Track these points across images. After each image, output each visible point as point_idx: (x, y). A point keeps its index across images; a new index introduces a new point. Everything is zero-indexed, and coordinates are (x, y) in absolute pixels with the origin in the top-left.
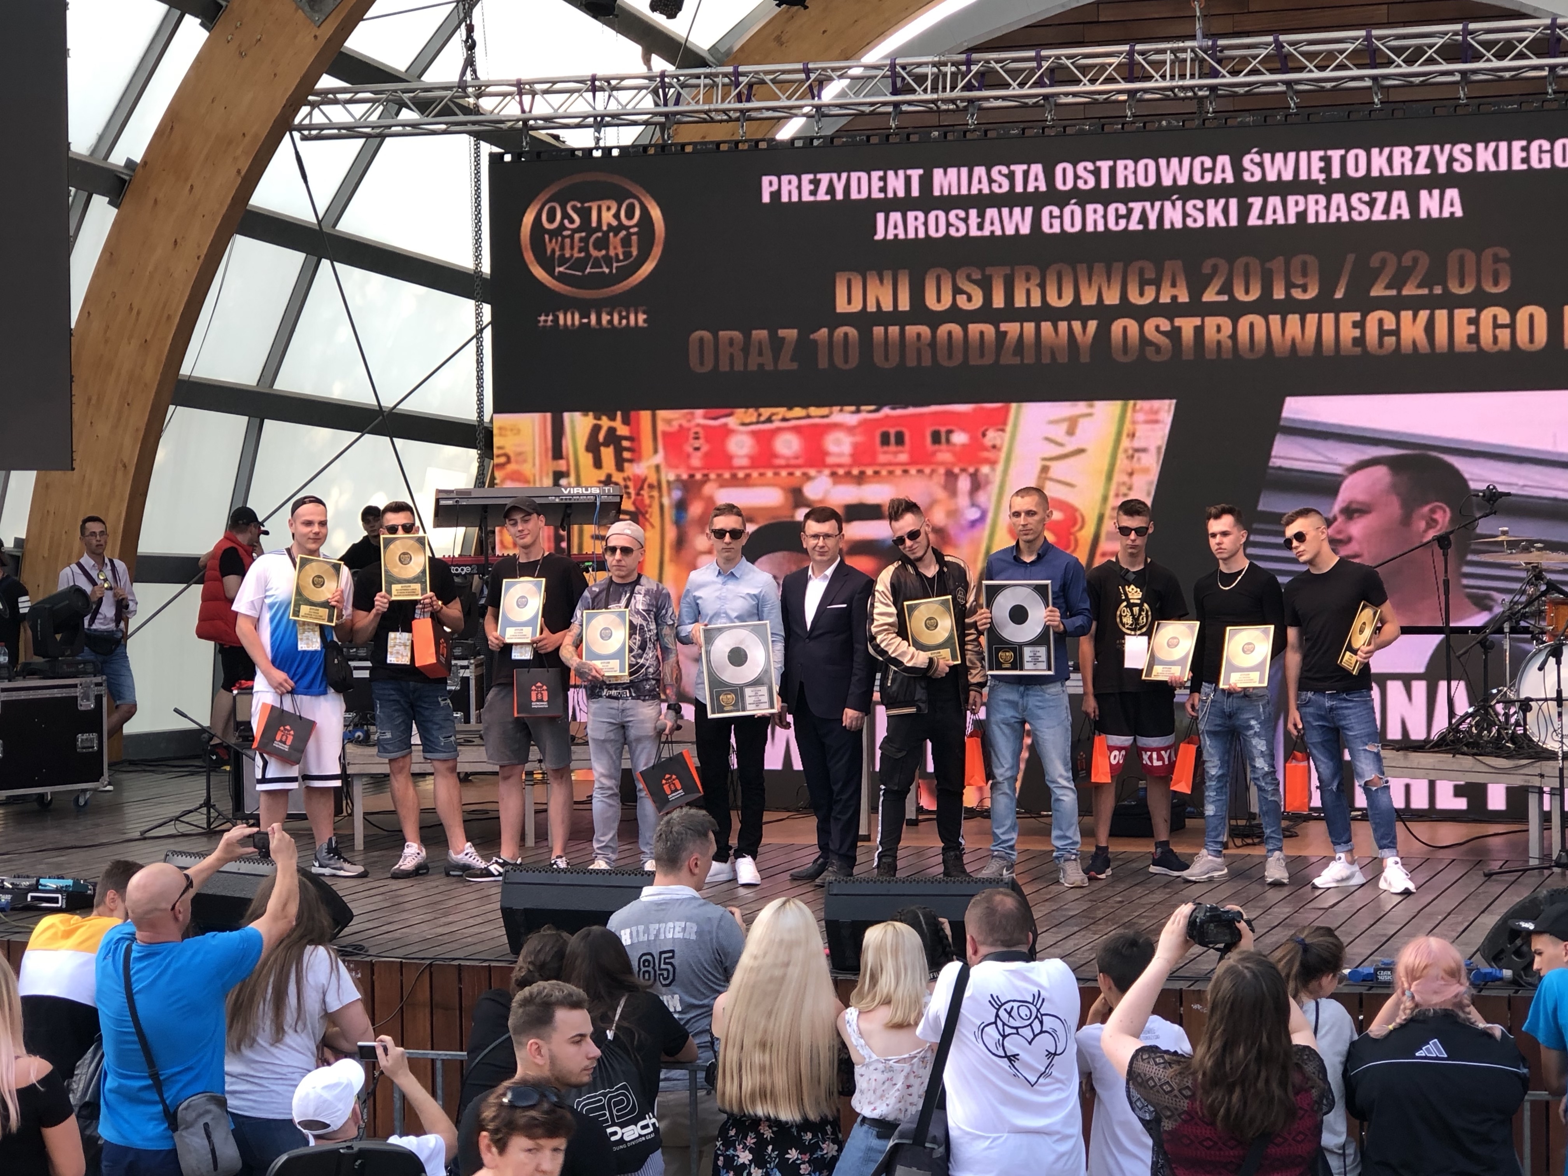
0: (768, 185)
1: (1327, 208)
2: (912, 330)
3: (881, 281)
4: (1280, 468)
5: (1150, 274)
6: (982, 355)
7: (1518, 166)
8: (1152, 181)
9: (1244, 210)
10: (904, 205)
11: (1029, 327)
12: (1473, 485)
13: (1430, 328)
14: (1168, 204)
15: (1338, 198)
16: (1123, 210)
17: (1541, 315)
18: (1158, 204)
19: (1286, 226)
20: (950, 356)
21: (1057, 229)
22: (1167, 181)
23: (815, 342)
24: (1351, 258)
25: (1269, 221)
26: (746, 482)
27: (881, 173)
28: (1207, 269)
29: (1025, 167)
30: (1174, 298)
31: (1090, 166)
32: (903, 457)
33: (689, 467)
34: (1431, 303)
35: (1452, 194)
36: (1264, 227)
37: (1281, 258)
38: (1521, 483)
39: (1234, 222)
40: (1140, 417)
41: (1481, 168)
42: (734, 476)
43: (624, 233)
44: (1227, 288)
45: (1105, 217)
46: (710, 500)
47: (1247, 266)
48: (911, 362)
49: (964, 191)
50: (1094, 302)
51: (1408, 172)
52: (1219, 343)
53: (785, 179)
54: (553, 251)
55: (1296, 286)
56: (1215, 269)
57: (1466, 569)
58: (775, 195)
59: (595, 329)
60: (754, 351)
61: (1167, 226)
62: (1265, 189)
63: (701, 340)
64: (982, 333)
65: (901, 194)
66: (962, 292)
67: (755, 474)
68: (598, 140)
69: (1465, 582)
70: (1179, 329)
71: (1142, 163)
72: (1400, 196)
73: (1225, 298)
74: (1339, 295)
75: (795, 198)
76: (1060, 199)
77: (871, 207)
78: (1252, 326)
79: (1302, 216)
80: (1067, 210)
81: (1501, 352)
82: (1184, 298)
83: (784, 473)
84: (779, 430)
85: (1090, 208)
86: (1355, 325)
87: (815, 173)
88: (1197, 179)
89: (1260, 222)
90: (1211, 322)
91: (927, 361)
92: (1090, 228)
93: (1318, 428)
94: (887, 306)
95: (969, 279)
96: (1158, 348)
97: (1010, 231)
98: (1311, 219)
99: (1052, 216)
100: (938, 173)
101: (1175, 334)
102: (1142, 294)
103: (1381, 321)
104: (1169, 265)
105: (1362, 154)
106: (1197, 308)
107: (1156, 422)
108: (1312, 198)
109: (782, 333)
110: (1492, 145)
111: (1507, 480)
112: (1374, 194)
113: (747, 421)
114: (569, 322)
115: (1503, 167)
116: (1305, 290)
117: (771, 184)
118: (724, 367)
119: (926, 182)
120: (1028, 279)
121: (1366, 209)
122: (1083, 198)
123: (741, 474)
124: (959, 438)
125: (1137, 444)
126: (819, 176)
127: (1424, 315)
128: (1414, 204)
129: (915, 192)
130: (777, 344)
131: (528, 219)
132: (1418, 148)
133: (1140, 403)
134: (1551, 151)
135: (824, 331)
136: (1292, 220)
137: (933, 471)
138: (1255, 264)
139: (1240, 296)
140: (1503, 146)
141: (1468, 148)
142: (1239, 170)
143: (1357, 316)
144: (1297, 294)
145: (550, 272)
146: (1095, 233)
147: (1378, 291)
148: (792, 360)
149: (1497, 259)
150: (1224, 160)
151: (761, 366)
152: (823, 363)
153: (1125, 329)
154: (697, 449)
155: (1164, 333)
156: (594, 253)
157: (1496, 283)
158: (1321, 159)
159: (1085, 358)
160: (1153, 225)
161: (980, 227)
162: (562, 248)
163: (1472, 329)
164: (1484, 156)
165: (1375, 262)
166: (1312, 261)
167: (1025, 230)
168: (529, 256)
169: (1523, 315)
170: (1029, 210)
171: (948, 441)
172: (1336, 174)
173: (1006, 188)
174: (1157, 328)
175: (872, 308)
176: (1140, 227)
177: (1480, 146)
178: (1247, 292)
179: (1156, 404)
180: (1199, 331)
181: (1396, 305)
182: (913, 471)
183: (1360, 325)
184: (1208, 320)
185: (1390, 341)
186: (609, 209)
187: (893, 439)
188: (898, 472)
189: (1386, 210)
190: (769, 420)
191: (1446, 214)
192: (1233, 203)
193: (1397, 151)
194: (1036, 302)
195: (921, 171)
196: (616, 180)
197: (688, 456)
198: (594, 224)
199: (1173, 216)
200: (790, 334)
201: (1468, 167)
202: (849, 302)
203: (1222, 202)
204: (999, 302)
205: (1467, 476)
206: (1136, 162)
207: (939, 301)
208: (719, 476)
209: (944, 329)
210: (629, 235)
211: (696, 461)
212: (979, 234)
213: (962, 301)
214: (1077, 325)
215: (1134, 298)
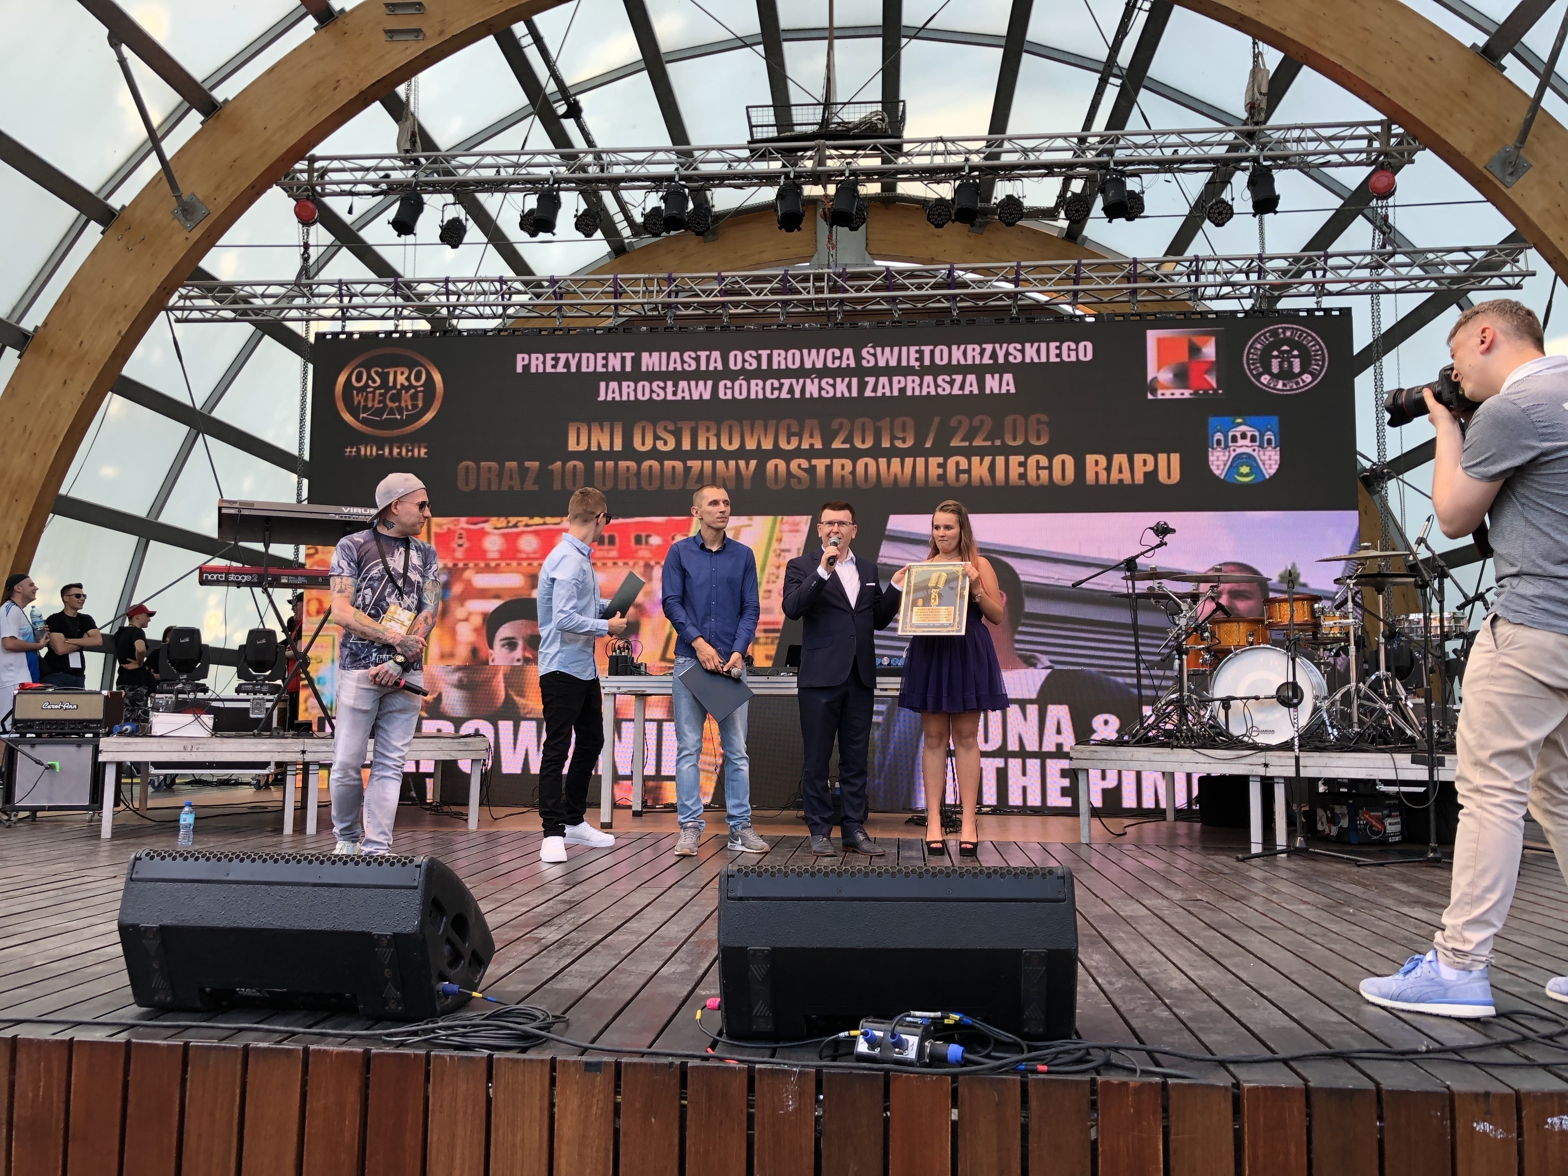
0: (521, 360)
1: (921, 385)
2: (623, 464)
3: (602, 430)
4: (885, 564)
5: (795, 429)
6: (673, 482)
7: (1053, 359)
8: (797, 364)
9: (862, 386)
10: (620, 377)
11: (708, 464)
12: (1022, 578)
13: (992, 468)
14: (808, 381)
15: (928, 379)
16: (776, 384)
17: (1070, 461)
18: (801, 381)
19: (892, 397)
20: (650, 483)
21: (729, 396)
22: (808, 365)
23: (552, 471)
24: (937, 420)
25: (879, 394)
26: (496, 570)
27: (604, 354)
28: (835, 425)
29: (708, 353)
30: (812, 445)
31: (754, 353)
32: (614, 554)
33: (454, 558)
34: (993, 452)
35: (1008, 377)
36: (876, 398)
37: (888, 419)
38: (1057, 577)
39: (855, 394)
40: (786, 527)
41: (1028, 360)
42: (487, 565)
43: (413, 391)
44: (849, 439)
45: (764, 389)
46: (468, 583)
47: (863, 425)
48: (622, 486)
49: (664, 369)
50: (754, 447)
51: (977, 362)
52: (843, 477)
53: (534, 356)
54: (359, 402)
55: (899, 439)
56: (841, 425)
57: (1017, 637)
58: (527, 367)
59: (387, 459)
60: (506, 477)
61: (808, 395)
62: (877, 372)
63: (467, 468)
64: (674, 467)
65: (618, 369)
66: (661, 439)
67: (503, 564)
68: (397, 326)
69: (1017, 646)
70: (815, 466)
71: (790, 353)
72: (971, 378)
73: (848, 446)
74: (928, 445)
75: (541, 370)
76: (733, 376)
77: (596, 377)
78: (866, 465)
79: (902, 390)
80: (737, 384)
81: (1042, 486)
82: (818, 445)
83: (525, 563)
84: (523, 533)
85: (753, 382)
86: (939, 466)
87: (556, 353)
88: (829, 364)
89: (873, 395)
90: (837, 463)
91: (633, 486)
92: (753, 396)
93: (913, 537)
94: (606, 447)
95: (666, 429)
96: (799, 480)
97: (696, 397)
98: (909, 393)
99: (726, 388)
100: (645, 355)
101: (812, 470)
102: (789, 442)
103: (957, 464)
104: (808, 422)
105: (946, 349)
106: (828, 453)
107: (797, 531)
108: (910, 378)
109: (527, 464)
110: (1036, 345)
111: (1046, 575)
112: (954, 377)
113: (499, 526)
114: (368, 453)
115: (1044, 359)
116: (904, 442)
117: (523, 359)
118: (483, 487)
119: (637, 361)
120: (708, 430)
121: (947, 387)
122: (748, 375)
123: (493, 564)
124: (655, 540)
125: (783, 546)
126: (559, 355)
127: (988, 460)
128: (981, 384)
129: (628, 368)
130: (523, 472)
131: (342, 379)
132: (984, 346)
133: (786, 518)
134: (1077, 350)
135: (559, 463)
136: (896, 393)
137: (635, 564)
138: (869, 423)
139: (859, 445)
140: (1043, 345)
141: (1019, 347)
142: (858, 358)
143: (941, 460)
144: (899, 444)
145: (356, 416)
146: (757, 399)
147: (955, 443)
148: (535, 483)
149: (1039, 422)
150: (848, 351)
151: (511, 487)
152: (557, 486)
153: (776, 466)
154: (460, 546)
155: (804, 470)
156: (390, 404)
157: (1038, 439)
158: (917, 352)
159: (747, 486)
160: (797, 395)
161: (675, 393)
162: (366, 400)
163: (1022, 470)
164: (1030, 352)
165: (953, 422)
166: (910, 422)
167: (707, 396)
168: (340, 406)
169: (1057, 460)
170: (710, 383)
171: (647, 542)
172: (927, 362)
173: (693, 367)
174: (799, 466)
175: (594, 448)
176: (789, 396)
177: (1028, 345)
178: (863, 442)
179: (797, 518)
180: (829, 468)
181: (968, 453)
182: (620, 563)
183: (942, 466)
184: (835, 461)
185: (964, 477)
186: (402, 373)
187: (606, 541)
188: (610, 563)
189: (962, 387)
190: (515, 526)
191: (1004, 391)
192: (855, 381)
193: (970, 347)
194: (713, 447)
195: (633, 354)
196: (409, 353)
197: (454, 550)
198: (391, 384)
199: (812, 389)
200: (534, 465)
201: (1019, 359)
202: (578, 444)
203: (847, 380)
204: (686, 446)
205: (1018, 571)
206: (786, 352)
207: (643, 444)
208: (476, 565)
209: (646, 464)
210: (417, 392)
211: (459, 554)
212: (674, 398)
213: (660, 445)
214: (742, 463)
215: (783, 445)
